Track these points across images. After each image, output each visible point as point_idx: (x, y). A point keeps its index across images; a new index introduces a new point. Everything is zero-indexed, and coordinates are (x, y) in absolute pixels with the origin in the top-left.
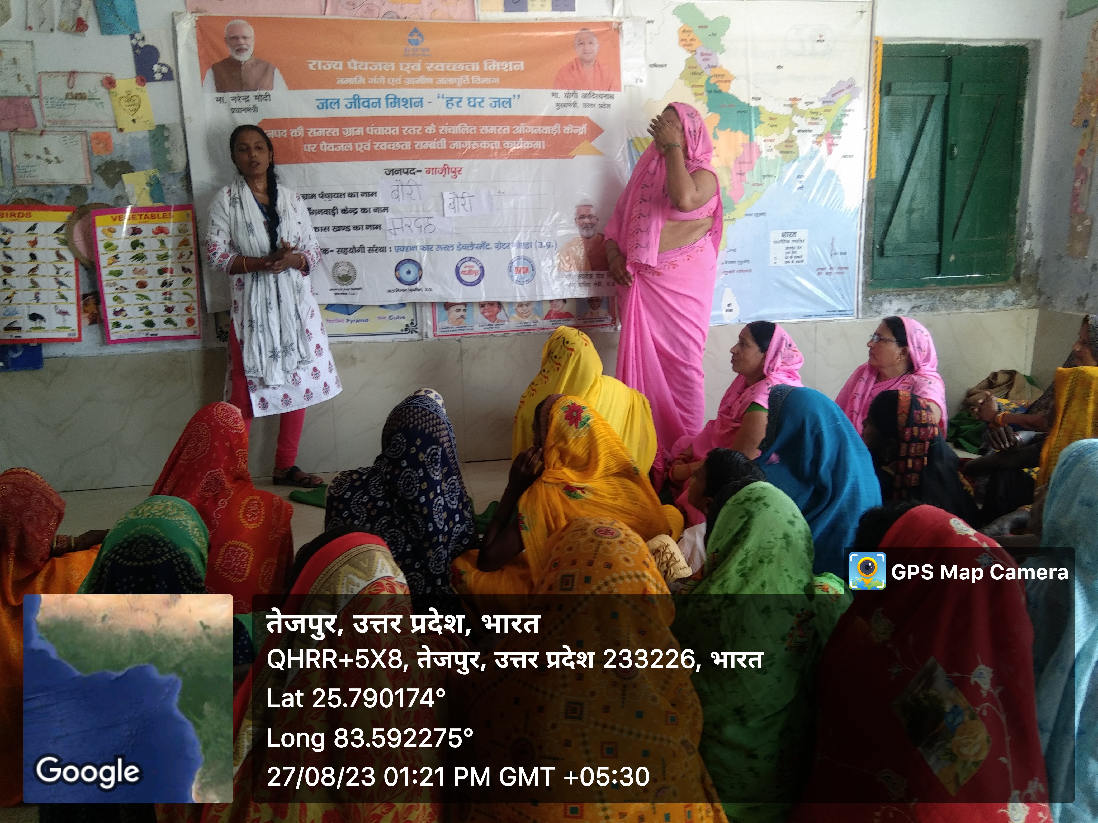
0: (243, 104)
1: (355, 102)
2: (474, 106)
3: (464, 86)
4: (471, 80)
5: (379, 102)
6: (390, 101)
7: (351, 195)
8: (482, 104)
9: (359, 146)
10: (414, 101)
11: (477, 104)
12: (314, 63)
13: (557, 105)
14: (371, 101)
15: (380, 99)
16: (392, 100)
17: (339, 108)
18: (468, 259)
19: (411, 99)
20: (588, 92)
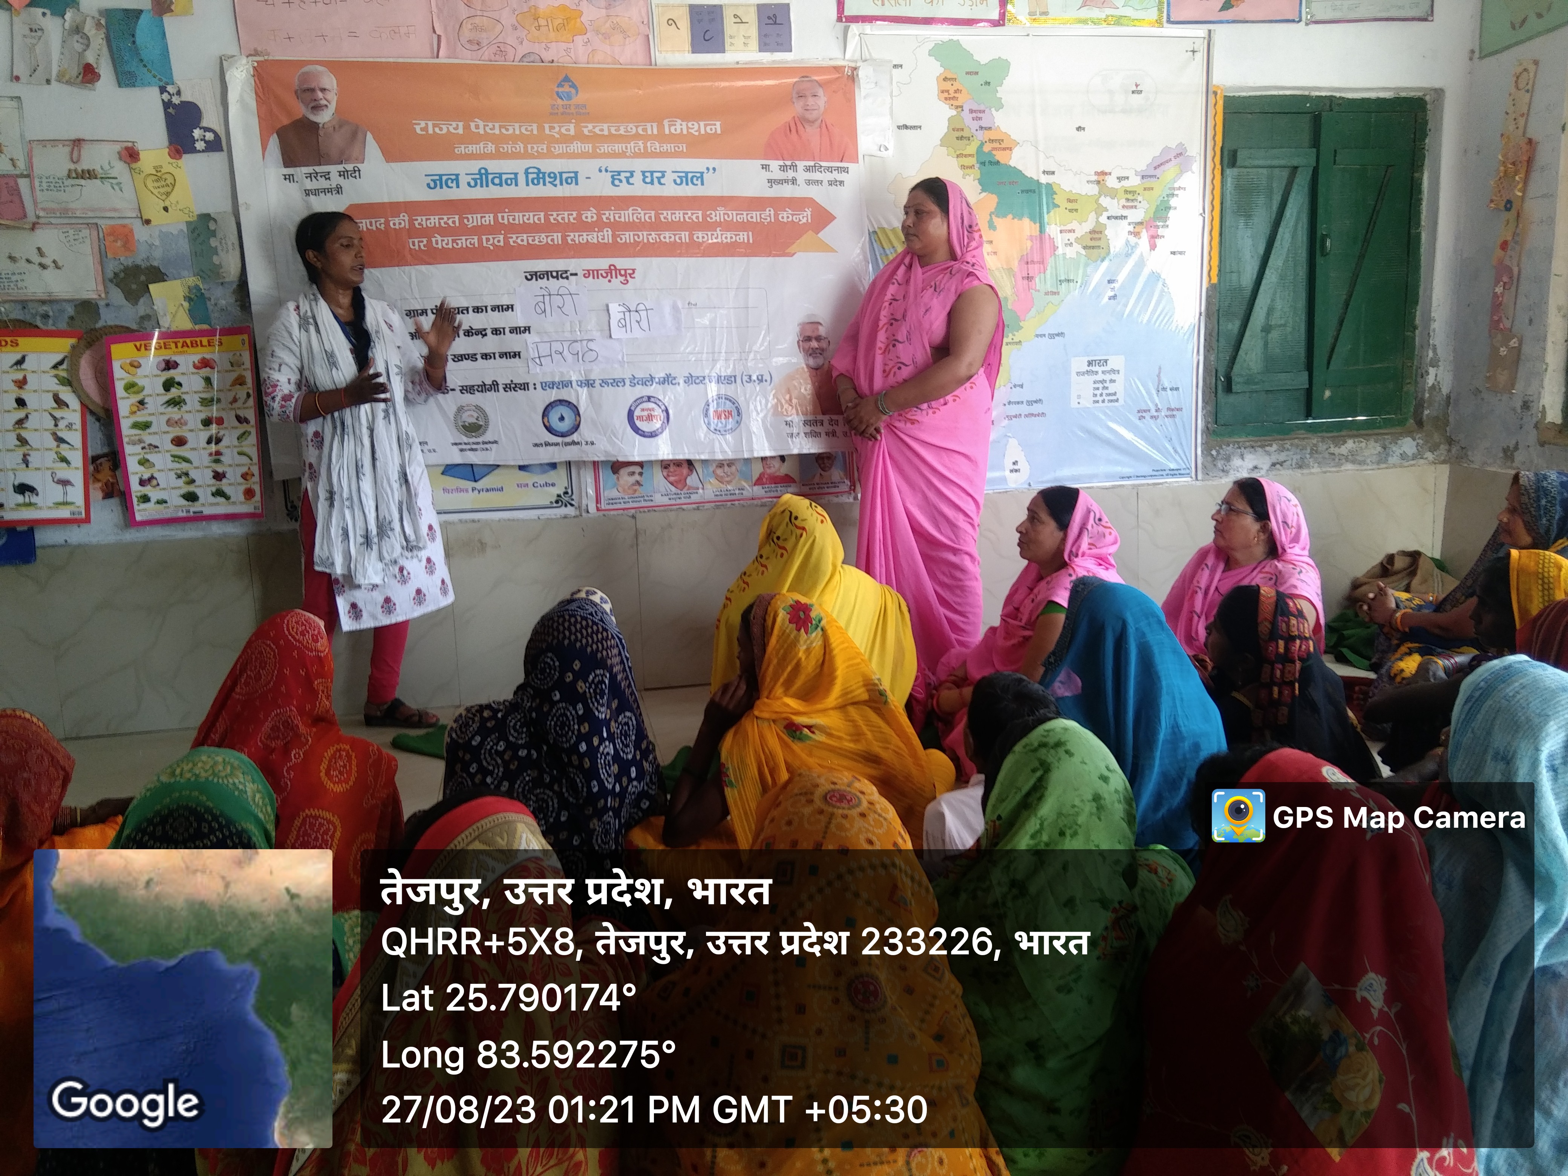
0: (323, 183)
1: (481, 179)
2: (652, 183)
3: (637, 155)
4: (645, 147)
5: (516, 179)
6: (531, 176)
7: (477, 310)
8: (662, 181)
9: (488, 240)
10: (565, 176)
11: (656, 180)
12: (423, 124)
13: (770, 181)
14: (504, 177)
15: (516, 174)
16: (535, 176)
17: (458, 187)
18: (645, 399)
19: (561, 173)
20: (812, 163)
